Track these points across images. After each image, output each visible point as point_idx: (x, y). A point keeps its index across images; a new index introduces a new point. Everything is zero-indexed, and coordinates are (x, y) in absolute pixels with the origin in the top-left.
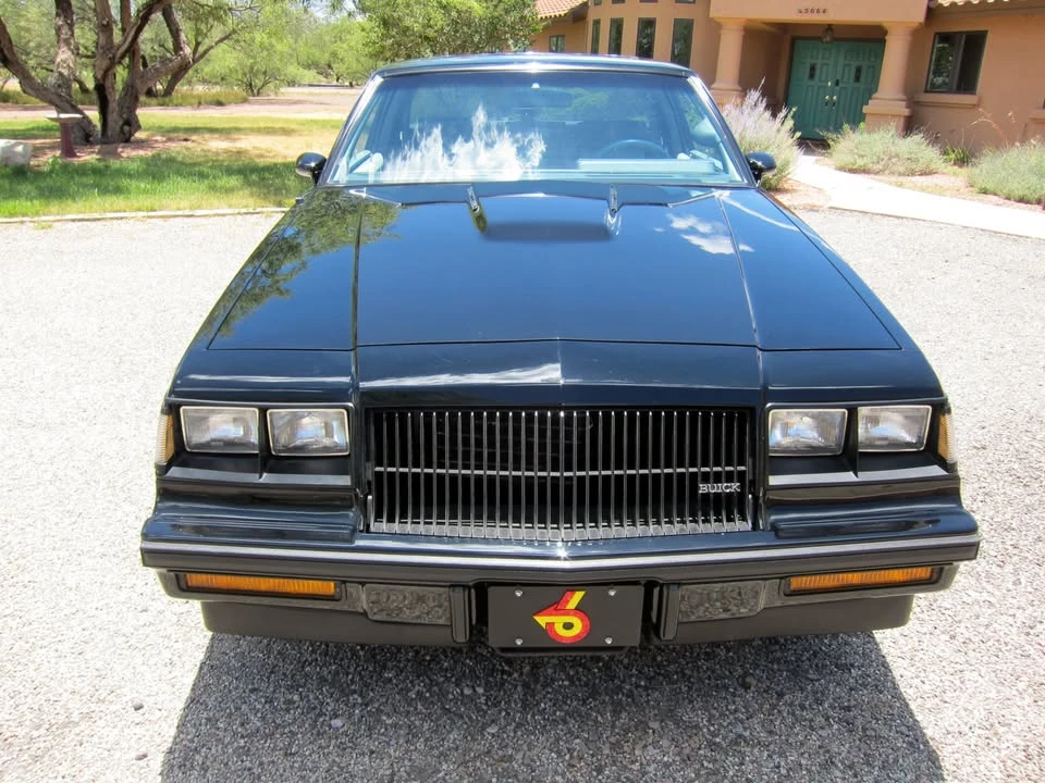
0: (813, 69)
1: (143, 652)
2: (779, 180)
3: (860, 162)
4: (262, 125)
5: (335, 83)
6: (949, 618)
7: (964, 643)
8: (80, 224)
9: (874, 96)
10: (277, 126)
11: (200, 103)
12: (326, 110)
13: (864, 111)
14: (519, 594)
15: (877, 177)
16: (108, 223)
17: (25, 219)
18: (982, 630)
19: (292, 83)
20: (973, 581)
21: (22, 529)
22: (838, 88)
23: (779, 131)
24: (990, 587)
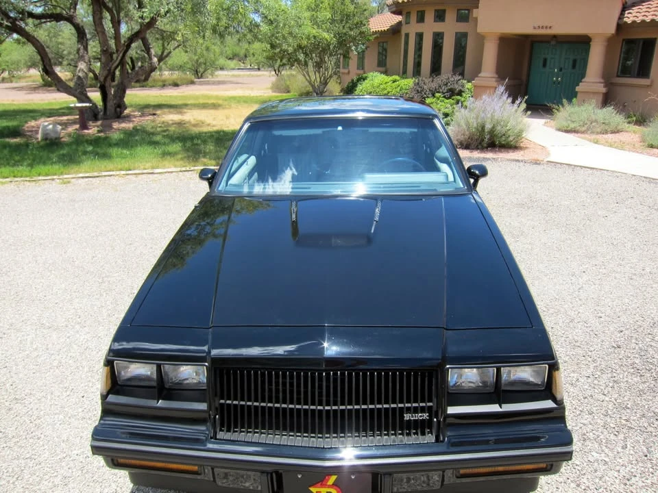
0: (545, 61)
1: (101, 484)
2: (517, 142)
3: (572, 126)
4: (201, 101)
5: (249, 67)
6: (578, 472)
7: (584, 490)
8: (87, 179)
9: (583, 80)
10: (210, 102)
11: (164, 85)
12: (241, 88)
13: (576, 90)
14: (299, 476)
15: (583, 135)
16: (103, 179)
17: (55, 177)
18: (597, 480)
19: (222, 69)
20: (596, 445)
21: (39, 400)
22: (561, 73)
23: (516, 111)
24: (607, 450)
